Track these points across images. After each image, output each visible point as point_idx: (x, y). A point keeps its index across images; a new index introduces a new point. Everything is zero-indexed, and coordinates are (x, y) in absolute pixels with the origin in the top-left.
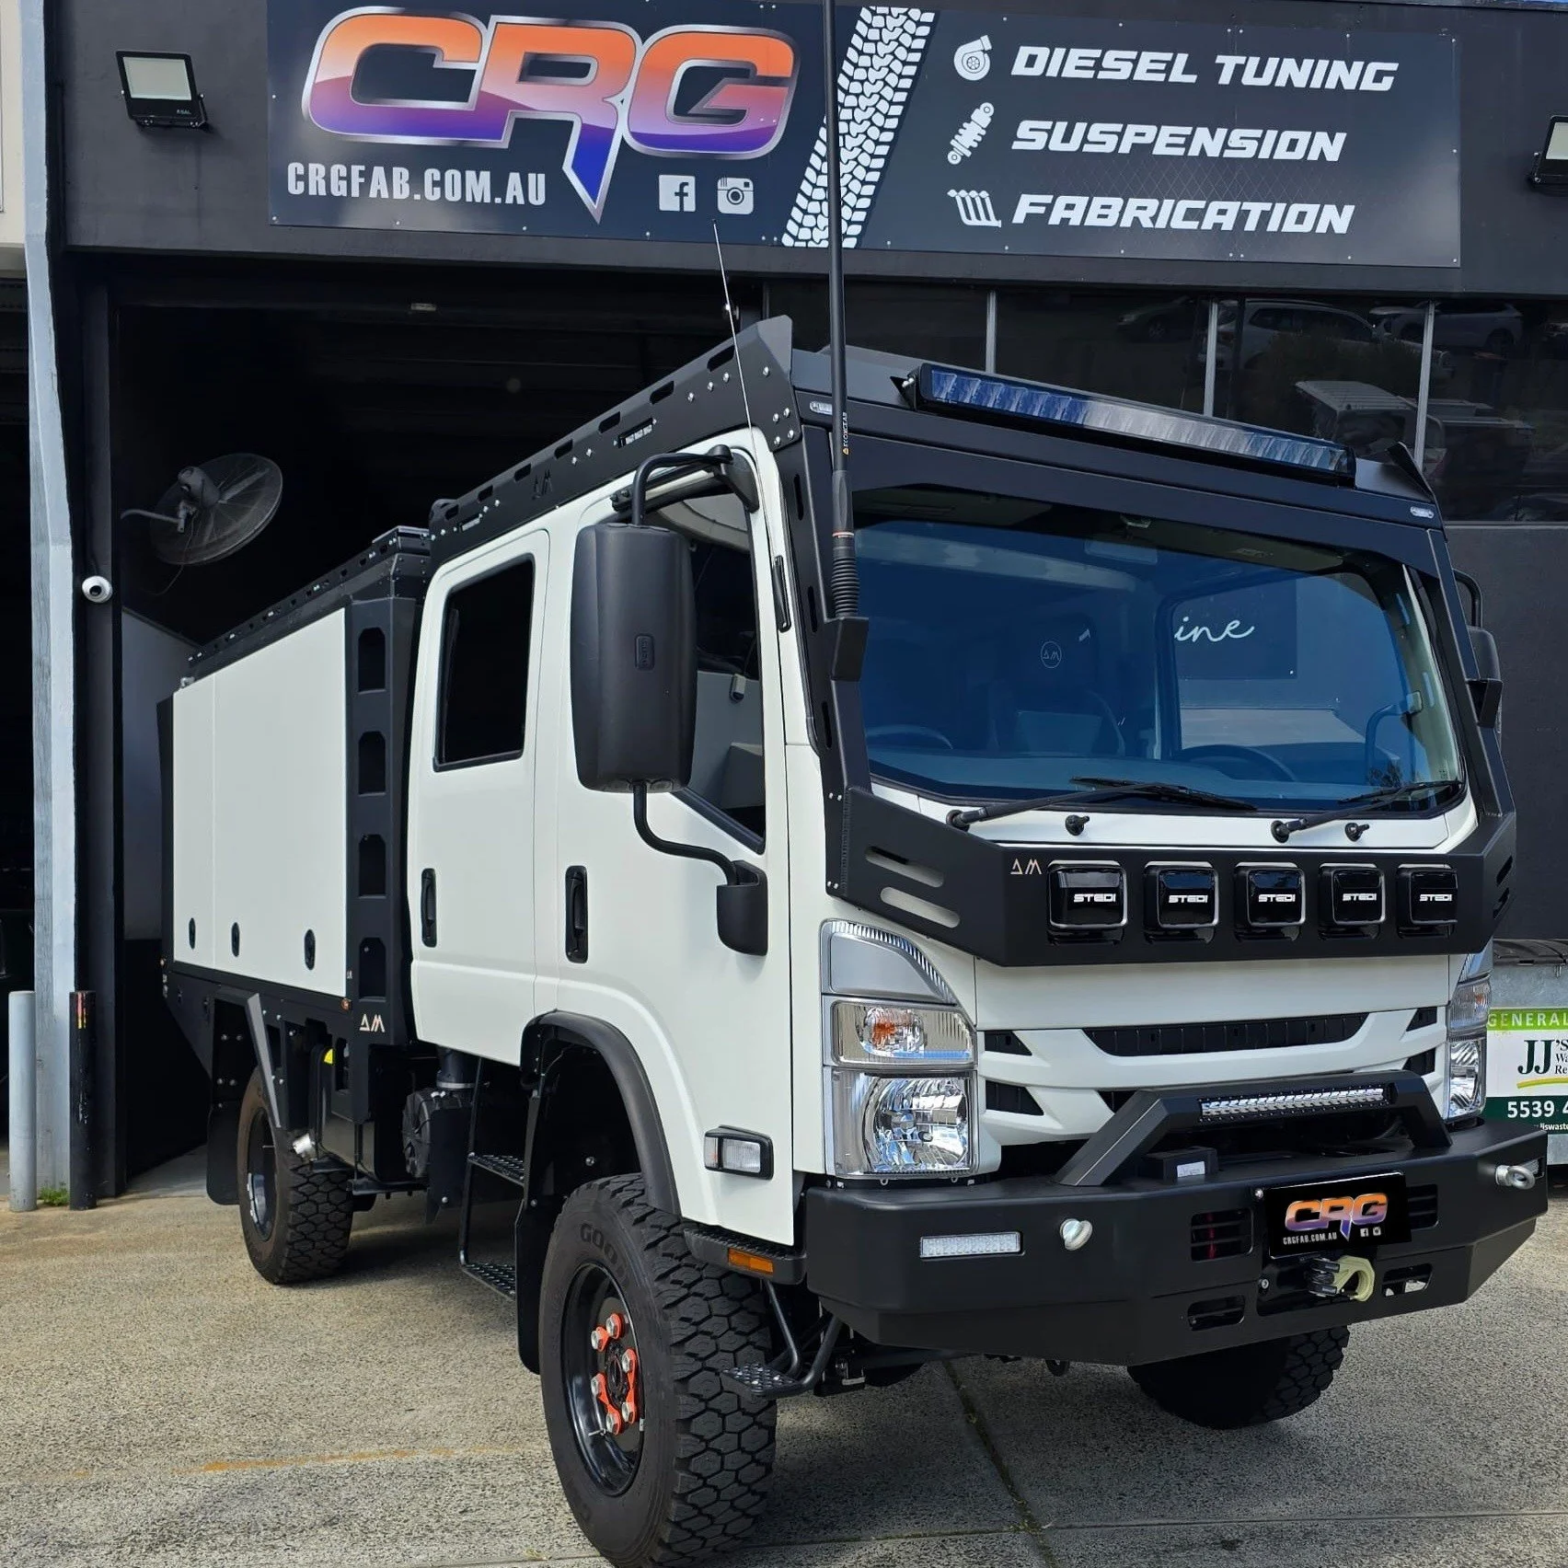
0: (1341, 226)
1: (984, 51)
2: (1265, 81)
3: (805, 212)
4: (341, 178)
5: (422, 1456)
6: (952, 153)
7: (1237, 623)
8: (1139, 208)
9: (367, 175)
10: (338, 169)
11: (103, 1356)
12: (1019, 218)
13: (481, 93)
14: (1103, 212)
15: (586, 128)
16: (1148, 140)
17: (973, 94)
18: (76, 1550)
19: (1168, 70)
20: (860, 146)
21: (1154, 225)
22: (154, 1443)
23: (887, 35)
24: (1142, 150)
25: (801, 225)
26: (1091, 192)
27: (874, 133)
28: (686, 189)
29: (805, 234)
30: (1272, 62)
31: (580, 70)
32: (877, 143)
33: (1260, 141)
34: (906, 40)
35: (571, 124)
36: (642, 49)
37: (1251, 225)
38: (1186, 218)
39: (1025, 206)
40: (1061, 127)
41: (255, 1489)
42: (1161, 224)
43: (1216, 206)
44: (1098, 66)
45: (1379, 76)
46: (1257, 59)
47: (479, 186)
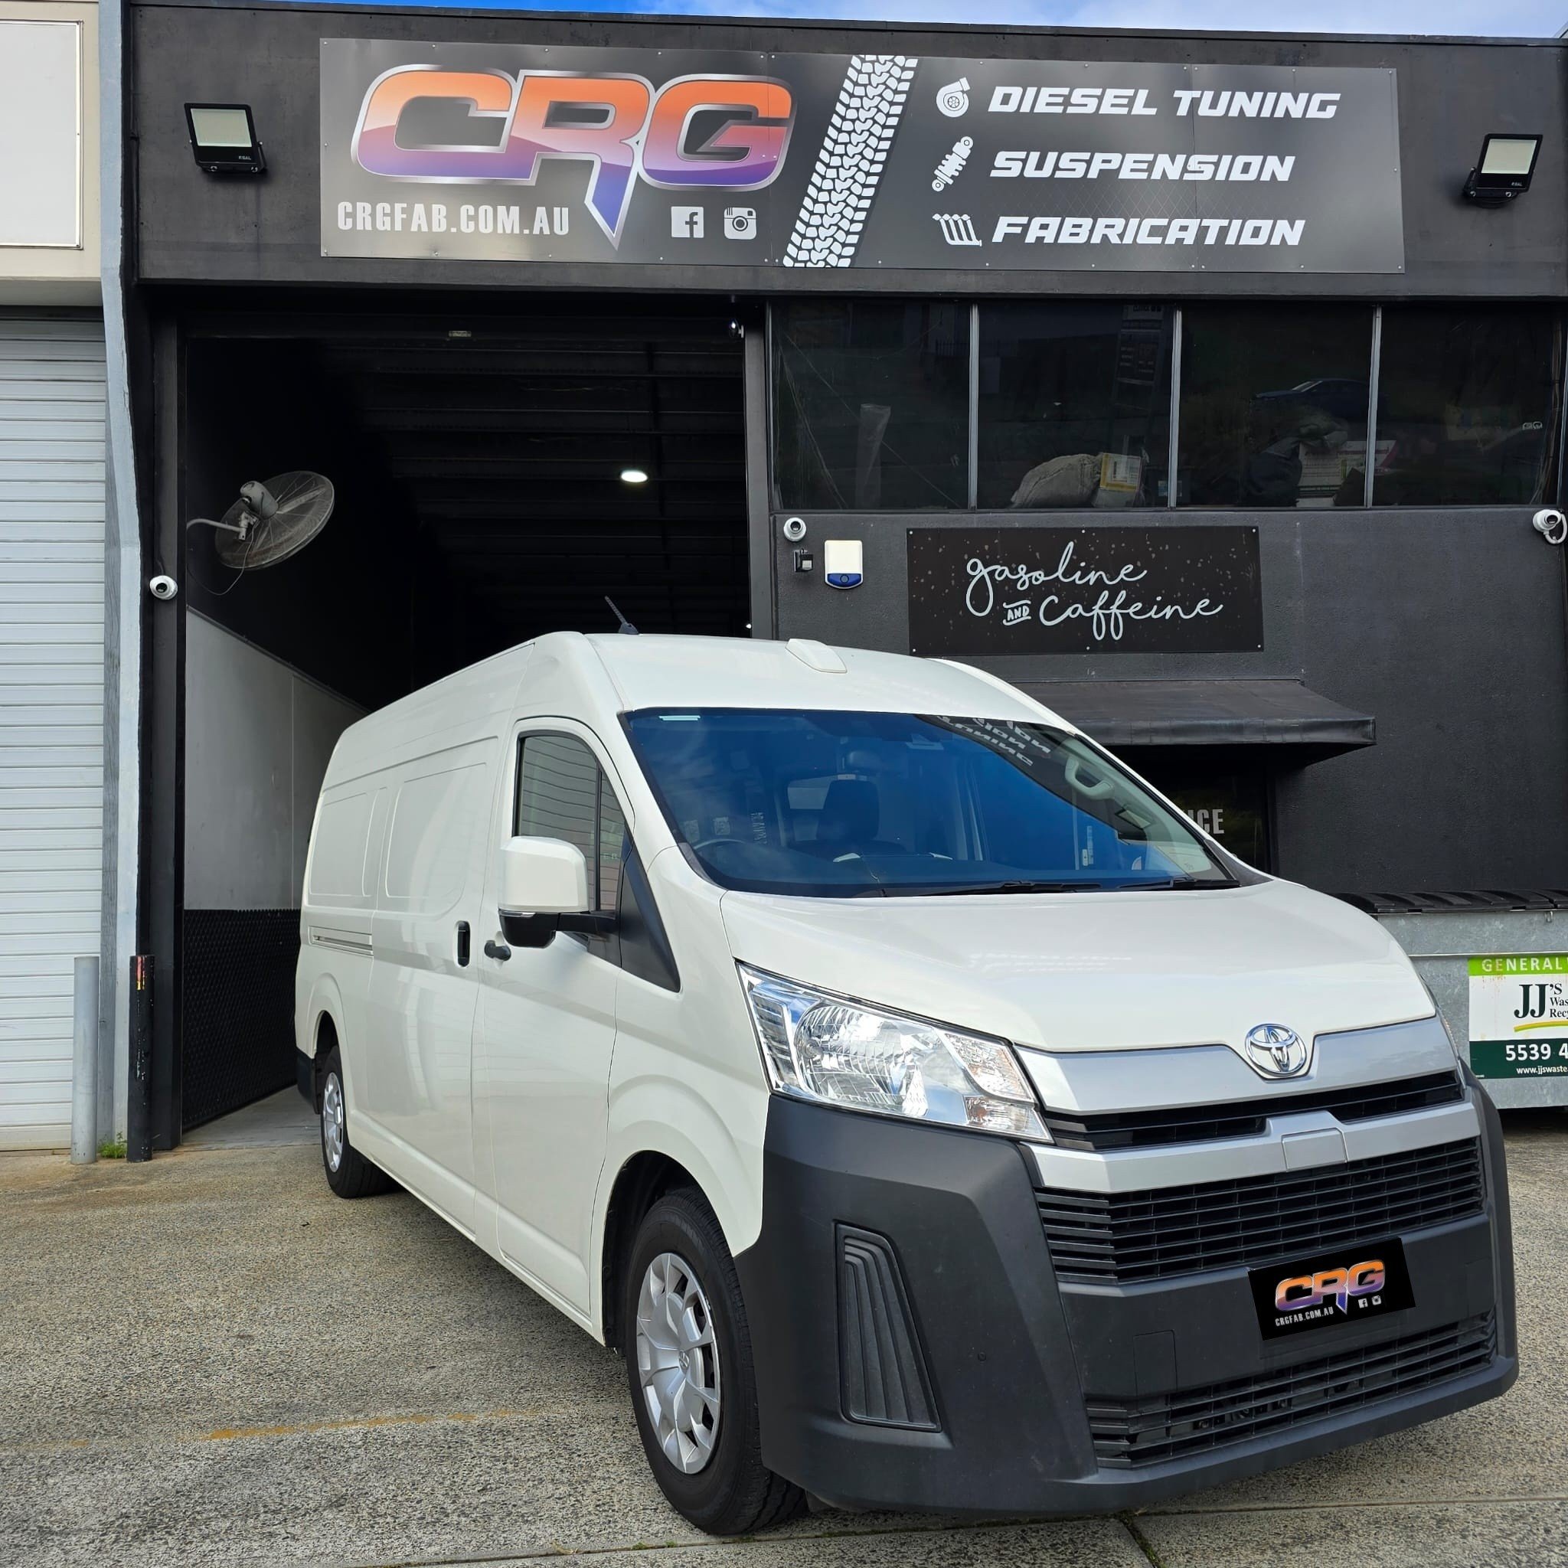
0: (1294, 238)
1: (963, 92)
2: (1219, 112)
3: (803, 236)
4: (385, 215)
5: (440, 1422)
6: (935, 182)
7: (1207, 601)
8: (1107, 226)
9: (409, 211)
10: (383, 207)
11: (130, 1309)
12: (998, 237)
13: (511, 138)
14: (1075, 231)
16: (1114, 166)
17: (952, 130)
18: (56, 1538)
19: (1131, 104)
20: (852, 178)
21: (1122, 239)
22: (163, 1406)
23: (875, 80)
24: (1108, 175)
25: (800, 248)
26: (1063, 214)
27: (865, 165)
28: (695, 219)
29: (803, 256)
30: (1225, 96)
31: (600, 116)
32: (868, 174)
33: (1217, 165)
34: (892, 83)
35: (591, 163)
36: (655, 96)
37: (1210, 239)
38: (1150, 235)
39: (1004, 227)
40: (1034, 156)
41: (261, 1461)
42: (1128, 240)
43: (1177, 223)
44: (1067, 102)
45: (1323, 106)
46: (1211, 93)
47: (509, 220)
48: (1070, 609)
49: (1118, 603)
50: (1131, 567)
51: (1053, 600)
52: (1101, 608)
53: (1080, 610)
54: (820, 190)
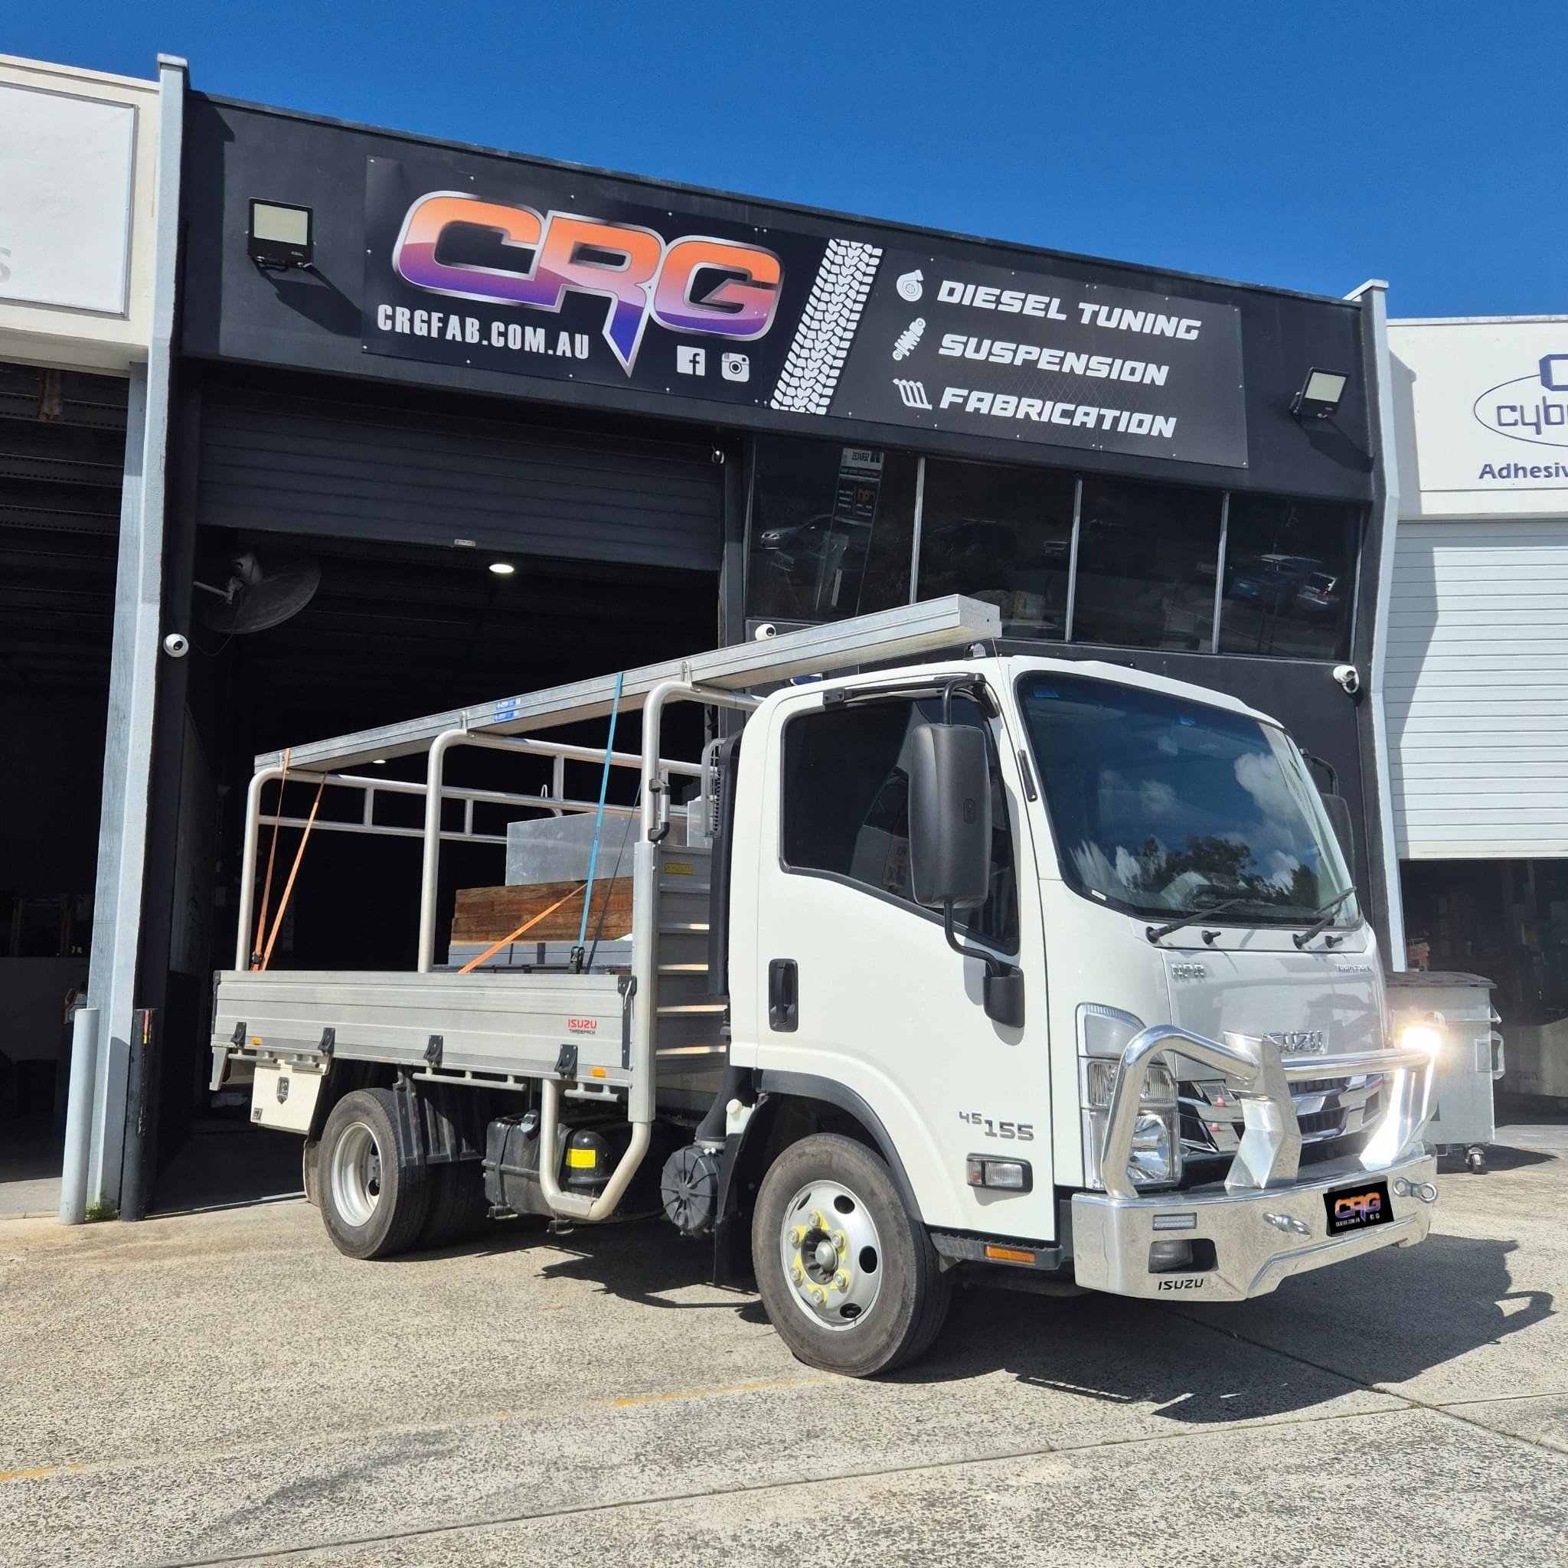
0: (1168, 433)
2: (1112, 324)
3: (788, 385)
4: (423, 321)
8: (1029, 406)
9: (444, 321)
10: (420, 314)
12: (945, 404)
13: (540, 269)
14: (1004, 406)
15: (621, 304)
16: (1034, 357)
17: (911, 311)
19: (1047, 309)
20: (829, 340)
21: (1040, 418)
23: (848, 262)
24: (1031, 365)
25: (785, 394)
26: (996, 391)
27: (839, 331)
28: (698, 358)
29: (787, 401)
30: (1117, 311)
31: (619, 260)
32: (841, 339)
33: (1111, 366)
34: (862, 266)
36: (666, 249)
37: (1106, 425)
38: (1061, 416)
39: (950, 396)
40: (973, 341)
42: (1045, 418)
43: (1082, 409)
44: (998, 298)
45: (1189, 329)
46: (1107, 308)
47: (536, 340)
54: (802, 347)
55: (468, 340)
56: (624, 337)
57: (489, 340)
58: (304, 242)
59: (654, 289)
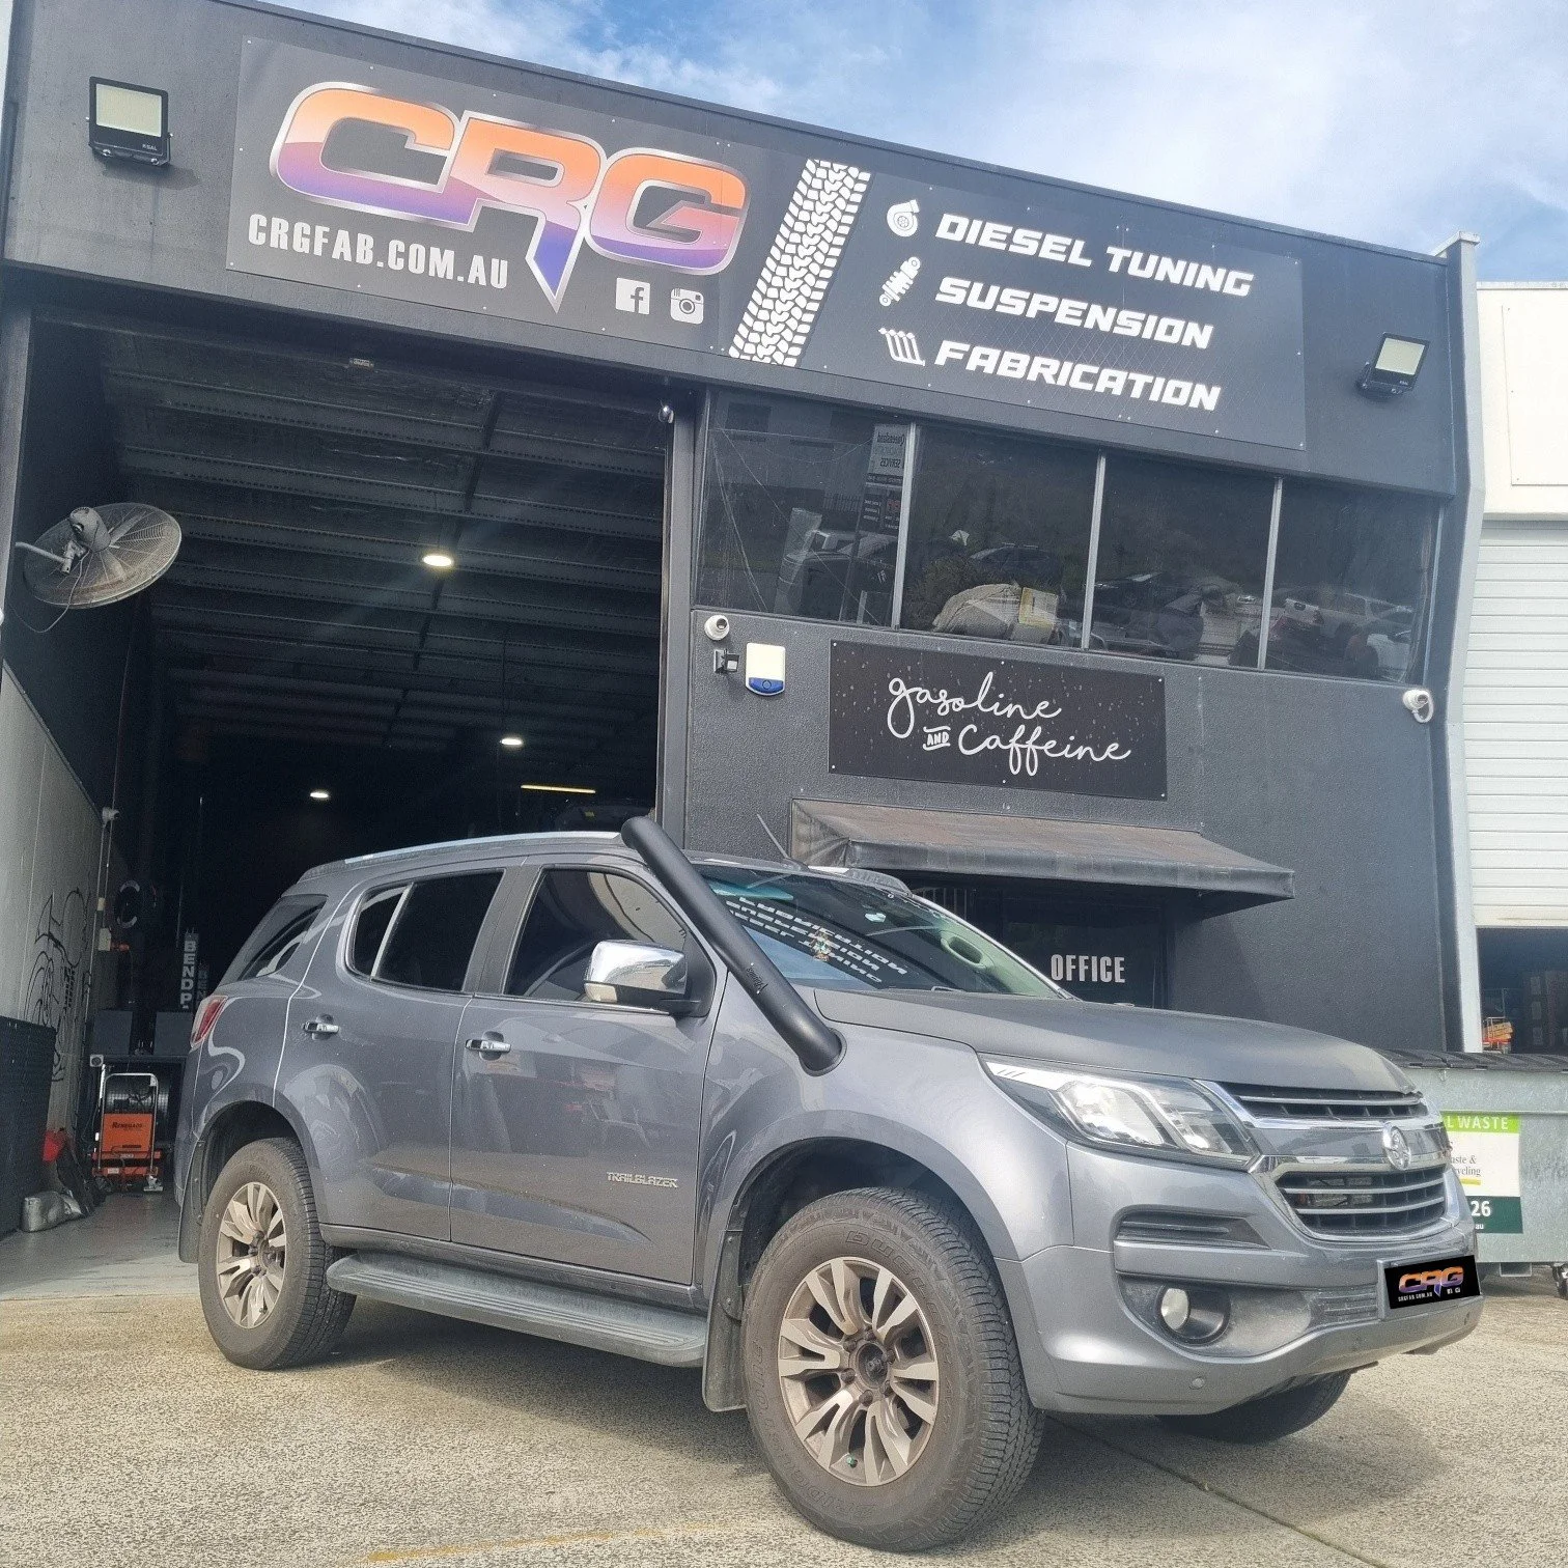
0: (1210, 405)
1: (912, 212)
2: (1147, 273)
4: (304, 235)
7: (1117, 745)
8: (1043, 366)
9: (331, 238)
10: (302, 227)
12: (940, 360)
13: (450, 178)
14: (1014, 365)
16: (1050, 309)
17: (900, 250)
19: (1068, 253)
20: (802, 279)
21: (1056, 381)
23: (828, 187)
24: (1046, 318)
25: (747, 341)
26: (1004, 346)
27: (815, 269)
28: (641, 294)
29: (750, 349)
30: (1153, 259)
31: (549, 173)
32: (818, 278)
33: (1144, 322)
34: (846, 193)
36: (607, 163)
37: (1136, 393)
38: (1082, 380)
39: (948, 351)
40: (978, 287)
42: (1062, 382)
43: (1107, 373)
44: (1009, 240)
45: (1239, 283)
46: (1141, 254)
47: (443, 263)
48: (988, 740)
49: (1034, 737)
50: (1046, 704)
51: (972, 730)
52: (1018, 742)
53: (998, 742)
54: (769, 285)
55: (360, 259)
56: (552, 266)
57: (386, 262)
58: (158, 134)
59: (590, 208)
